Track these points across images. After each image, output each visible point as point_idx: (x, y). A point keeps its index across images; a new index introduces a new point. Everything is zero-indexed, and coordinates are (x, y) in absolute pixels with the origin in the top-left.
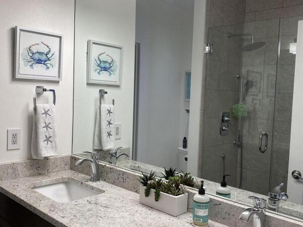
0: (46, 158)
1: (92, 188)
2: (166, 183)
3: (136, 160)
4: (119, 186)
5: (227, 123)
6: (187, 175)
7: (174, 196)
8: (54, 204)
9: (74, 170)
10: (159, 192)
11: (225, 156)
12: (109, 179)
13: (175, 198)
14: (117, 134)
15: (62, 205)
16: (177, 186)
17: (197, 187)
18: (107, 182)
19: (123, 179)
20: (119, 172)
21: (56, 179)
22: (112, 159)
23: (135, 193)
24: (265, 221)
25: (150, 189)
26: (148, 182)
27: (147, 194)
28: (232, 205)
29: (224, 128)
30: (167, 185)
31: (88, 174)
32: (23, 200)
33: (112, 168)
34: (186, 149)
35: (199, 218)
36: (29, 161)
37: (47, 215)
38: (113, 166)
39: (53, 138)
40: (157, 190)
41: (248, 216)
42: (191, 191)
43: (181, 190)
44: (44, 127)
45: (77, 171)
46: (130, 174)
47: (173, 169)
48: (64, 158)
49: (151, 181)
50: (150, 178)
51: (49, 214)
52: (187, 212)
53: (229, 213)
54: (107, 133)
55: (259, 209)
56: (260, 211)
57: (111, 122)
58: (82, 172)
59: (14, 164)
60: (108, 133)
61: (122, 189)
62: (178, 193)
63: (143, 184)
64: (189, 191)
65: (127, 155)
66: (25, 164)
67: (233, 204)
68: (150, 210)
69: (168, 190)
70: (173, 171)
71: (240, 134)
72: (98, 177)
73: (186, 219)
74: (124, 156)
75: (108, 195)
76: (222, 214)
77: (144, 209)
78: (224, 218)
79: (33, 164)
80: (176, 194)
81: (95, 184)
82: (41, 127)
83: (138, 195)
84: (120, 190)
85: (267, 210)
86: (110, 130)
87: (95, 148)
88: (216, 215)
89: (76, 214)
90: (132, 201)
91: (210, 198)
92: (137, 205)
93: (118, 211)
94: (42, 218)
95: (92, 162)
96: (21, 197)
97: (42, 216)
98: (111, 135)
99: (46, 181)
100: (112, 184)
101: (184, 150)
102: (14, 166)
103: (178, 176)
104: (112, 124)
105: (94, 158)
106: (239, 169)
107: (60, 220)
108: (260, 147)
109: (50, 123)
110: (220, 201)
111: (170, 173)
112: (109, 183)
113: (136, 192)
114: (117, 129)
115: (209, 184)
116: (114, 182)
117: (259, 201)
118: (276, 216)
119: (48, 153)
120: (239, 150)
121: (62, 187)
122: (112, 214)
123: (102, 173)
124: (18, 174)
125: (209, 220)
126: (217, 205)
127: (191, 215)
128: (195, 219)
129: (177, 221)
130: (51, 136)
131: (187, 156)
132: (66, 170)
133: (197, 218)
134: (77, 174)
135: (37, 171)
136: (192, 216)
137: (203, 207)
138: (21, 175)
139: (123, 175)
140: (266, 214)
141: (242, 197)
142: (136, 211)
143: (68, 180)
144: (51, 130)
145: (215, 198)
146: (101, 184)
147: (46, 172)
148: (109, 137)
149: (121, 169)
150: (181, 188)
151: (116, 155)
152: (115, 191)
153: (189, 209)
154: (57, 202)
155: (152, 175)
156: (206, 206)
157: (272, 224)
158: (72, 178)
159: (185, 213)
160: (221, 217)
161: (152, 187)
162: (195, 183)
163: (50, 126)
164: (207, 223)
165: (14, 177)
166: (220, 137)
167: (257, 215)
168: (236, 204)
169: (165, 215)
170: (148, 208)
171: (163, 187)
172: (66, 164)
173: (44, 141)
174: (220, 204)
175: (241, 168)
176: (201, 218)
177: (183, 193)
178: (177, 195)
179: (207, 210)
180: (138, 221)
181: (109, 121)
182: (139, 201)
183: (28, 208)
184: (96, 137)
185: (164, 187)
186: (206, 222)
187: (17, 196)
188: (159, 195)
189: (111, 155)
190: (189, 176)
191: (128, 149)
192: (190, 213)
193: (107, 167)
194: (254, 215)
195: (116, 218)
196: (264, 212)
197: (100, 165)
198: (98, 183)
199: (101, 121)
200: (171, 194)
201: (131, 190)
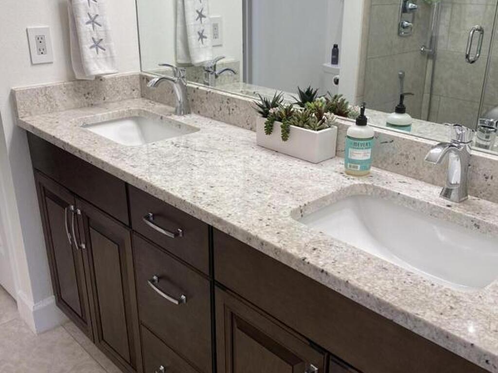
0: (99, 78)
1: (180, 125)
2: (301, 112)
3: (251, 82)
4: (222, 122)
5: (411, 14)
6: (337, 98)
7: (315, 130)
8: (117, 147)
9: (148, 99)
10: (288, 125)
11: (404, 73)
12: (206, 110)
13: (316, 134)
14: (215, 36)
15: (131, 149)
16: (320, 116)
17: (353, 116)
18: (202, 115)
19: (229, 110)
20: (222, 98)
21: (119, 112)
22: (208, 78)
23: (249, 132)
24: (469, 165)
25: (272, 123)
26: (270, 111)
27: (269, 129)
28: (412, 141)
29: (406, 23)
30: (303, 114)
31: (171, 104)
32: (68, 144)
33: (210, 92)
34: (336, 65)
35: (355, 164)
36: (72, 83)
37: (107, 164)
38: (211, 88)
39: (106, 42)
40: (286, 122)
41: (440, 156)
42: (343, 122)
43: (326, 121)
44: (88, 23)
45: (153, 101)
46: (239, 100)
47: (312, 90)
48: (128, 79)
49: (274, 108)
50: (274, 105)
51: (111, 163)
52: (334, 157)
53: (407, 155)
54: (197, 33)
55: (461, 144)
56: (462, 148)
57: (203, 13)
58: (160, 101)
59: (46, 88)
60: (199, 33)
61: (228, 126)
62: (321, 126)
63: (261, 115)
64: (340, 122)
65: (234, 72)
66: (65, 89)
67: (416, 140)
68: (274, 154)
69: (304, 122)
70: (313, 93)
71: (434, 35)
72: (187, 108)
73: (333, 166)
74: (229, 73)
75: (206, 135)
76: (394, 156)
77: (264, 154)
78: (398, 164)
79: (79, 89)
80: (317, 128)
81: (183, 119)
82: (83, 22)
83: (254, 134)
84: (225, 127)
85: (473, 147)
86: (202, 28)
87: (180, 61)
88: (385, 159)
89: (154, 162)
90: (244, 142)
91: (375, 132)
92: (253, 148)
93: (222, 156)
94: (101, 168)
95: (175, 83)
96: (63, 138)
97: (99, 166)
98: (206, 38)
99: (102, 116)
100: (212, 118)
101: (334, 66)
102: (47, 92)
103: (321, 101)
104: (205, 17)
105: (178, 75)
106: (427, 95)
107: (129, 170)
108: (467, 53)
109: (97, 15)
110: (392, 136)
111: (307, 97)
112: (206, 117)
113: (251, 129)
114: (215, 27)
115: (375, 115)
116: (215, 116)
117: (462, 130)
118: (489, 156)
119: (100, 67)
120: (430, 62)
121: (129, 124)
122: (212, 161)
123: (193, 100)
124: (56, 105)
125: (372, 167)
126: (386, 142)
127: (342, 161)
128: (348, 166)
129: (318, 170)
130: (101, 38)
131: (338, 76)
132: (134, 98)
133: (352, 163)
134: (153, 105)
135: (85, 100)
136: (344, 163)
137: (363, 146)
138: (61, 107)
139: (228, 103)
140: (472, 153)
141: (431, 133)
142: (252, 157)
143: (139, 114)
144: (101, 29)
145: (384, 132)
146: (193, 119)
147: (102, 101)
148: (202, 41)
149: (225, 94)
150: (326, 118)
151: (215, 70)
152: (216, 128)
153: (338, 152)
154: (122, 146)
155: (276, 99)
156: (368, 145)
157: (480, 170)
158: (145, 111)
159: (331, 158)
160: (393, 163)
161: (277, 119)
162: (350, 111)
163: (97, 20)
164: (368, 171)
165: (49, 109)
166: (396, 40)
167: (456, 154)
168: (420, 140)
169: (299, 161)
170: (272, 152)
171: (296, 118)
172: (134, 88)
173: (91, 47)
174: (393, 141)
175: (431, 94)
176: (359, 164)
177: (330, 127)
178: (318, 130)
179: (370, 151)
180: (256, 171)
181: (200, 11)
182: (256, 141)
183: (77, 155)
184: (179, 41)
185: (298, 118)
186: (367, 169)
187: (58, 137)
188: (289, 130)
189: (206, 71)
190: (340, 99)
191: (237, 63)
192: (340, 158)
193: (200, 90)
194: (450, 154)
195: (219, 166)
196: (467, 150)
197: (190, 87)
198: (188, 117)
199: (186, 10)
200: (309, 128)
201: (243, 127)
